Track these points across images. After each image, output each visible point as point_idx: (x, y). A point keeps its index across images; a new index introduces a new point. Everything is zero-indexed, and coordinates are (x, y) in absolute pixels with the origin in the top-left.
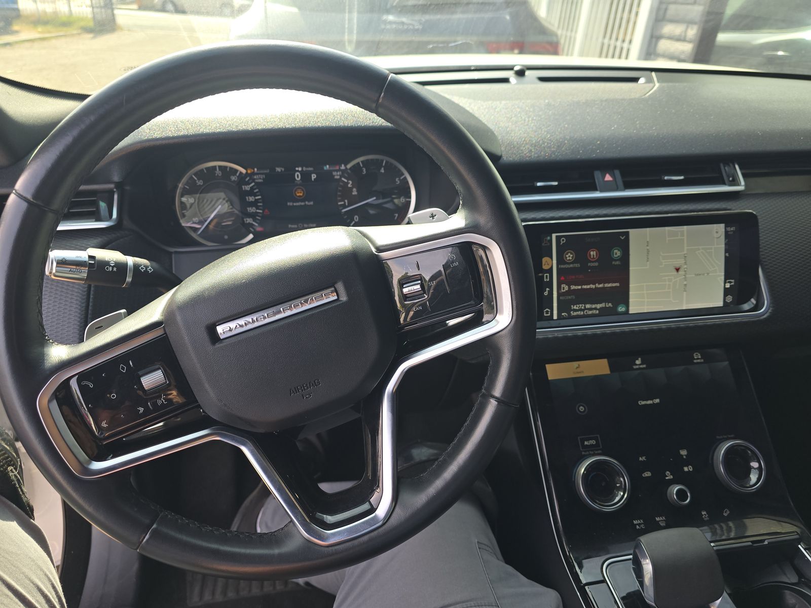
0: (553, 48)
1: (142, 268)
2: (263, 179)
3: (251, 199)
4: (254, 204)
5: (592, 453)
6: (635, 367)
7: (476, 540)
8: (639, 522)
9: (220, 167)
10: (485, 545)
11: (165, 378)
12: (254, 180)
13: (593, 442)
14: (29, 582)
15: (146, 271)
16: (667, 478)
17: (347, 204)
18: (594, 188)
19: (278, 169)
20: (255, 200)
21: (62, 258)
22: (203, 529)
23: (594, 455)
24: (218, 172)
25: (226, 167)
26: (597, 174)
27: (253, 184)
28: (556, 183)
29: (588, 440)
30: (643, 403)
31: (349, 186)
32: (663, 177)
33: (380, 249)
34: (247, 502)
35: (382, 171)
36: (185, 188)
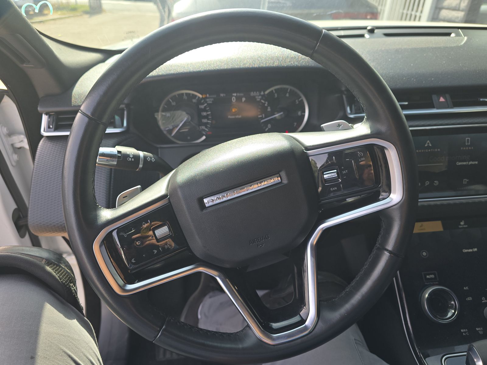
0: (374, 15)
1: (148, 159)
2: (212, 101)
3: (205, 114)
4: (206, 117)
5: (432, 283)
6: (460, 227)
7: (353, 338)
8: (465, 330)
9: (186, 94)
10: (358, 341)
11: (169, 231)
12: (206, 102)
13: (432, 276)
14: (85, 358)
15: (151, 161)
16: (483, 302)
17: (264, 117)
18: (432, 106)
19: (222, 95)
20: (207, 114)
21: (102, 152)
22: (193, 329)
23: (434, 285)
24: (185, 97)
25: (189, 94)
26: (434, 97)
27: (206, 104)
28: (406, 103)
29: (429, 274)
30: (466, 251)
31: (266, 105)
32: (479, 99)
33: (308, 148)
34: (191, 299)
35: (288, 95)
36: (164, 107)
